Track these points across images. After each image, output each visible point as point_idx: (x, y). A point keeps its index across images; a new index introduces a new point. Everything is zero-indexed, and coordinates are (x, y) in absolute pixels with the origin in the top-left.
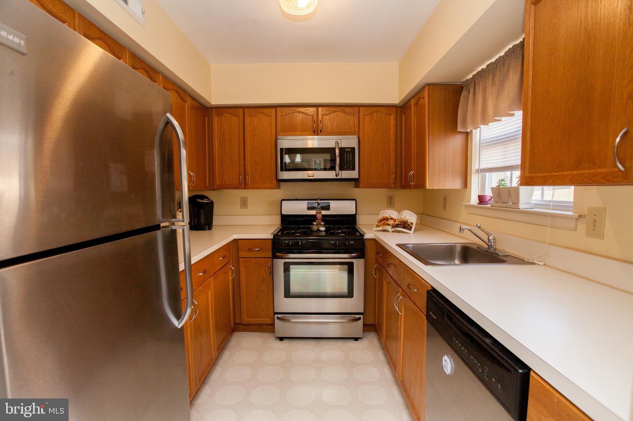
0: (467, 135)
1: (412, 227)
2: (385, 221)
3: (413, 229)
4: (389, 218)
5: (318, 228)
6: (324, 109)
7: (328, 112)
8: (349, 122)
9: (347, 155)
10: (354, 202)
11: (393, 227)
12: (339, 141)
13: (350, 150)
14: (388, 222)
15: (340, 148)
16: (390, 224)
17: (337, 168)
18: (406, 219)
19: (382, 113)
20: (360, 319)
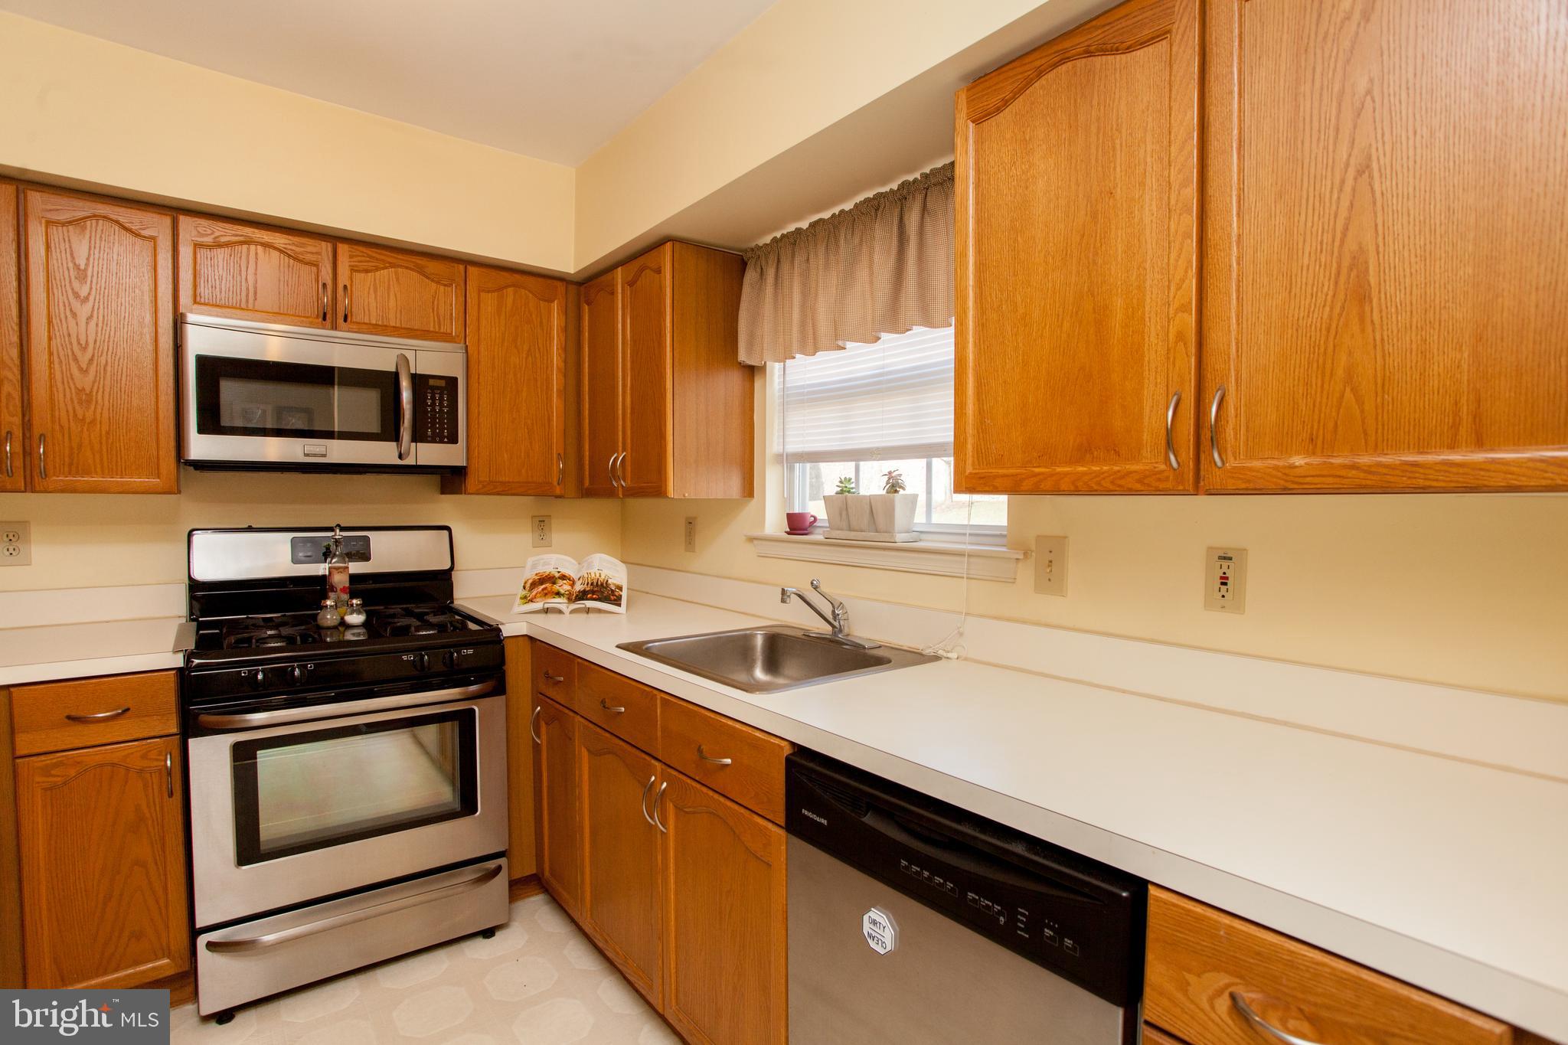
0: (752, 372)
1: (621, 596)
2: (548, 585)
3: (624, 601)
4: (557, 575)
5: (342, 618)
6: (358, 253)
7: (370, 264)
8: (436, 303)
9: (433, 399)
10: (446, 533)
11: (569, 599)
12: (410, 355)
13: (442, 383)
14: (556, 587)
15: (412, 374)
16: (562, 591)
17: (406, 434)
18: (603, 577)
19: (530, 291)
20: (499, 869)
